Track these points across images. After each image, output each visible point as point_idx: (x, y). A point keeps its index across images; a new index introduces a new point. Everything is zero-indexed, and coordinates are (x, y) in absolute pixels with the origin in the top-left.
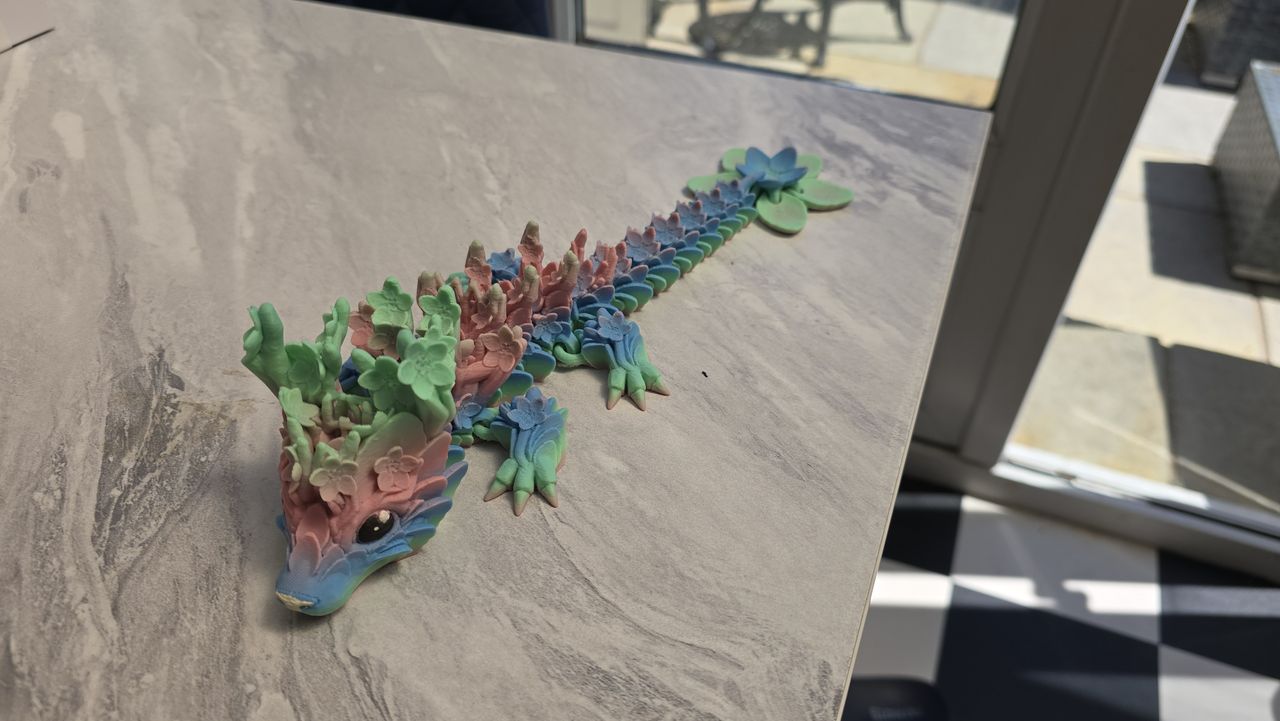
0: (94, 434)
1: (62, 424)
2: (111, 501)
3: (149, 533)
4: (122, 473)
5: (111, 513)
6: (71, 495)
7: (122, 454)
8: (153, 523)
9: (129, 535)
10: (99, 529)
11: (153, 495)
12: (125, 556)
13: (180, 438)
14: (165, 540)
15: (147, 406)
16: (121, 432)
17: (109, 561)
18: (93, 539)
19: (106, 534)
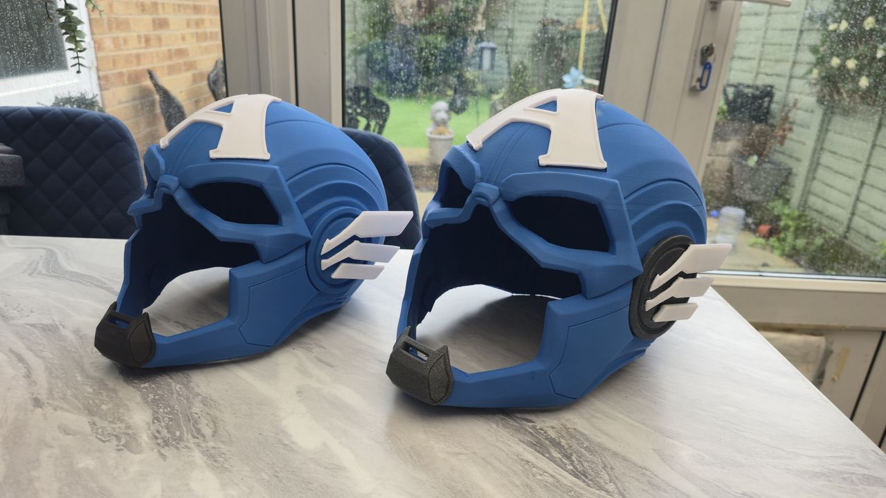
0: (524, 449)
1: (503, 448)
2: (572, 470)
3: (606, 477)
4: (560, 459)
5: (578, 474)
6: (551, 472)
7: (550, 453)
8: (602, 473)
9: (601, 481)
10: (584, 481)
11: (586, 464)
12: (611, 487)
13: (562, 440)
14: (617, 478)
15: (530, 433)
16: (535, 445)
17: (607, 491)
18: (588, 485)
19: (590, 482)
